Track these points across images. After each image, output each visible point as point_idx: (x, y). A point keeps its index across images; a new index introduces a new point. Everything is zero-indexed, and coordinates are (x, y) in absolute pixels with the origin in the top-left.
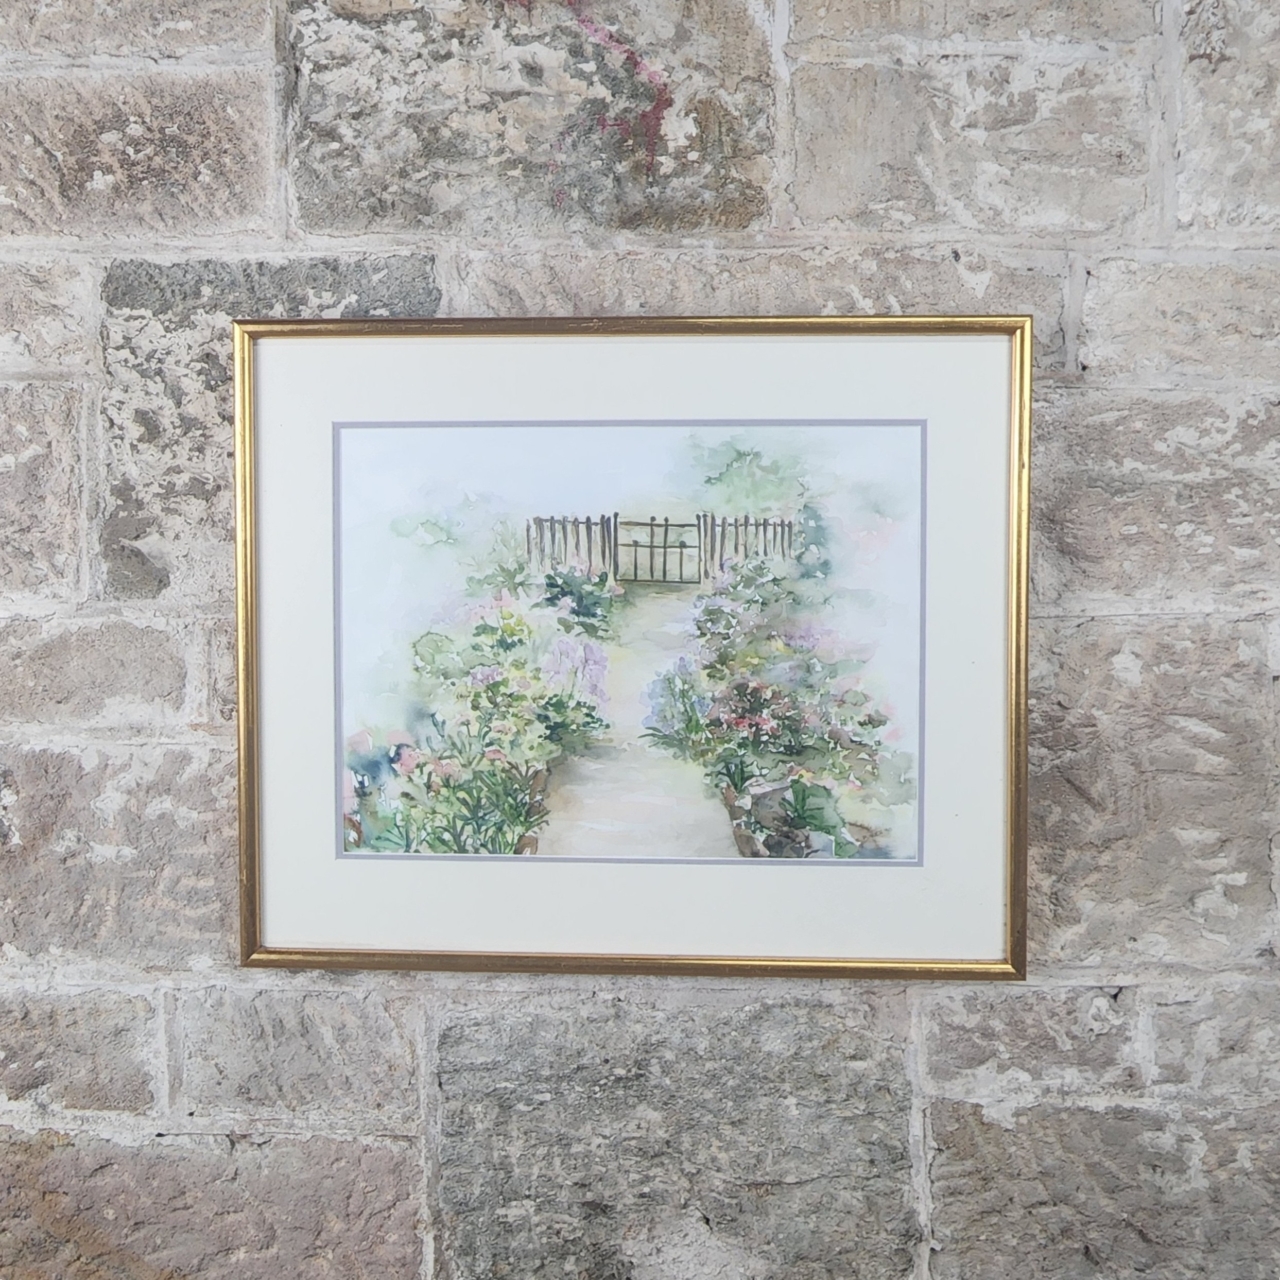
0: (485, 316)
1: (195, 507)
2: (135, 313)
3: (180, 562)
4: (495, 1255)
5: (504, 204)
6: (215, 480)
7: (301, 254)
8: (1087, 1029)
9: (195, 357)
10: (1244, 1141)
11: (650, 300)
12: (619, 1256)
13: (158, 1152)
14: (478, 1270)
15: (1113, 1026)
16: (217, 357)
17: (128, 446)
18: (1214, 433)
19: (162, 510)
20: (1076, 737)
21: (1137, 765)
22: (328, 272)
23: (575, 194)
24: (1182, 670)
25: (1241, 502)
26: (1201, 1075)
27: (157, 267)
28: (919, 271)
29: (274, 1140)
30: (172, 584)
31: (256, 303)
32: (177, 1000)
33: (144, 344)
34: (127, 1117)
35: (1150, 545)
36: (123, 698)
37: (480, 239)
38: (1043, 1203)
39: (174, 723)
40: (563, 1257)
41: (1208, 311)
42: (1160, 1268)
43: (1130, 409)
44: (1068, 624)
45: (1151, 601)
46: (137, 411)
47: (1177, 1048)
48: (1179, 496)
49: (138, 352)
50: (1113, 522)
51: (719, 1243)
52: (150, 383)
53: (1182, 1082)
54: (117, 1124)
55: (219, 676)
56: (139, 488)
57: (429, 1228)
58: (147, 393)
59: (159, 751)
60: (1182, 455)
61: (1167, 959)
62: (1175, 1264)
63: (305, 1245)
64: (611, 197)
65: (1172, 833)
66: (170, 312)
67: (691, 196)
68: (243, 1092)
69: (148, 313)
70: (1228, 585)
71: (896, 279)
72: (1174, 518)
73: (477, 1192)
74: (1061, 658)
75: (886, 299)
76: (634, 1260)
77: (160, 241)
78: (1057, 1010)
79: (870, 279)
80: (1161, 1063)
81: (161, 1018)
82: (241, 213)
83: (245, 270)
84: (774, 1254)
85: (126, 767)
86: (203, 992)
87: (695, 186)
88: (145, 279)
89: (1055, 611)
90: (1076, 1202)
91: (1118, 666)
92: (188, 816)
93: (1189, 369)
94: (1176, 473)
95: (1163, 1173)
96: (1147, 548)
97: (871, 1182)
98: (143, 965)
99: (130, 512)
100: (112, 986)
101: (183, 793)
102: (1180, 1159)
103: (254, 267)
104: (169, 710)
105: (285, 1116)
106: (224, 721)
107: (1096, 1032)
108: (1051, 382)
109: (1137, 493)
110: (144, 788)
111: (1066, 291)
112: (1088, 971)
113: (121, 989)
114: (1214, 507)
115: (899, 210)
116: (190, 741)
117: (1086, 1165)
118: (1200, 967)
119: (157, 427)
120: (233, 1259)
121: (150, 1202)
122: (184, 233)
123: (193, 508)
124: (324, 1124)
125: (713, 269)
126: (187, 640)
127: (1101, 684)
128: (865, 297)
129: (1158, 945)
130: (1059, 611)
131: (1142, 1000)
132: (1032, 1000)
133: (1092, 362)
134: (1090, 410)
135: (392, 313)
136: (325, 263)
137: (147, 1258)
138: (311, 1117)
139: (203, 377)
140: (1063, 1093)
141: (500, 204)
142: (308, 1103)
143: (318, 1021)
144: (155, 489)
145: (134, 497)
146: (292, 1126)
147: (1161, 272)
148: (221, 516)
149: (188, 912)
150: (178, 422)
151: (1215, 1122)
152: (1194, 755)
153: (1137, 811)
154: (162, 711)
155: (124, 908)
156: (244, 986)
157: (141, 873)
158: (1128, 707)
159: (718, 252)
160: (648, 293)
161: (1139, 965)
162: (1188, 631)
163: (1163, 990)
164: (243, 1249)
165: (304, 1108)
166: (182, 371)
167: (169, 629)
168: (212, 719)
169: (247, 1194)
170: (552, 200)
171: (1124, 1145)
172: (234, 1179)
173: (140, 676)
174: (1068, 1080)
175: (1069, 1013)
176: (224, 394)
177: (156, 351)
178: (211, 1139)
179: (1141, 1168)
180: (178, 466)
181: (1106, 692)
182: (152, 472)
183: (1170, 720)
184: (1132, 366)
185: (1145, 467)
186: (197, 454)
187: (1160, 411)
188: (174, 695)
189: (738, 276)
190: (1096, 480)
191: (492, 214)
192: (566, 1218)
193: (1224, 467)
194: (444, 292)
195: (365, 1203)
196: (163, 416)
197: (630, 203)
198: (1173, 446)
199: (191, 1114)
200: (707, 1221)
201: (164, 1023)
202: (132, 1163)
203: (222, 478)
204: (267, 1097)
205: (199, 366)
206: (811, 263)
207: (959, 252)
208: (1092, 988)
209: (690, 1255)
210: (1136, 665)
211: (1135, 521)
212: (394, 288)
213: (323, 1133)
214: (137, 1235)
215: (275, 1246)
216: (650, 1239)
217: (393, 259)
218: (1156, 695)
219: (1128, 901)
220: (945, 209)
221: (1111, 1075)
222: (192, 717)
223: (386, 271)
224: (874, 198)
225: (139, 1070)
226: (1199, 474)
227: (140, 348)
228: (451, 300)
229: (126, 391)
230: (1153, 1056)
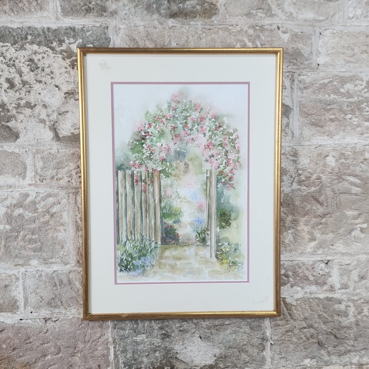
0: (126, 47)
1: (28, 111)
2: (5, 44)
3: (23, 130)
4: (133, 352)
5: (131, 9)
6: (34, 102)
7: (62, 25)
8: (318, 273)
9: (26, 60)
10: (366, 306)
11: (180, 42)
12: (173, 351)
13: (20, 325)
14: (128, 357)
15: (326, 272)
16: (34, 60)
17: (3, 91)
18: (359, 86)
19: (16, 112)
20: (314, 183)
21: (333, 191)
22: (72, 31)
23: (155, 6)
24: (348, 161)
25: (366, 107)
26: (353, 287)
27: (12, 28)
28: (267, 33)
29: (60, 319)
30: (20, 137)
31: (47, 42)
32: (26, 275)
33: (8, 56)
34: (10, 314)
35: (338, 122)
36: (5, 176)
37: (123, 21)
38: (305, 328)
39: (23, 184)
40: (155, 351)
41: (358, 46)
42: (341, 346)
43: (333, 78)
44: (313, 147)
45: (339, 139)
46: (6, 79)
47: (346, 278)
48: (348, 106)
49: (6, 58)
50: (327, 115)
51: (205, 345)
52: (10, 69)
53: (347, 289)
54: (6, 317)
55: (38, 168)
56: (8, 105)
57: (112, 344)
58: (10, 72)
59: (17, 193)
60: (349, 93)
61: (343, 251)
62: (345, 345)
63: (71, 352)
64: (166, 7)
65: (344, 212)
66: (17, 44)
67: (193, 7)
68: (49, 304)
69: (9, 45)
70: (362, 134)
71: (259, 36)
72: (346, 113)
73: (127, 332)
74: (310, 158)
75: (256, 43)
76: (178, 352)
77: (13, 19)
78: (309, 268)
79: (251, 36)
80: (340, 283)
81: (21, 281)
82: (41, 10)
83: (43, 30)
84: (222, 347)
85: (6, 199)
86: (35, 272)
87: (194, 4)
88: (8, 33)
89: (308, 143)
90: (315, 327)
91: (328, 160)
92: (28, 215)
93: (352, 65)
94: (347, 99)
95: (341, 317)
96: (337, 123)
97: (252, 323)
98: (14, 264)
99: (5, 113)
100: (4, 271)
101: (26, 207)
102: (346, 312)
103: (46, 29)
104: (21, 180)
105: (64, 311)
106: (40, 183)
107: (321, 274)
108: (308, 69)
109: (334, 105)
110: (13, 205)
111: (313, 40)
112: (319, 256)
113: (7, 272)
114: (358, 109)
115: (260, 13)
116: (28, 190)
117: (318, 315)
118: (353, 253)
119: (13, 84)
120: (47, 359)
121: (18, 342)
122: (21, 17)
123: (27, 112)
124: (76, 313)
125: (200, 32)
126: (26, 156)
127: (323, 166)
128: (249, 42)
129: (340, 247)
130: (310, 143)
131: (335, 264)
132: (301, 265)
133: (321, 63)
134: (321, 79)
135: (94, 46)
136: (71, 28)
137: (17, 360)
138: (72, 311)
139: (29, 67)
140: (311, 293)
141: (129, 9)
142: (71, 306)
143: (74, 280)
144: (14, 105)
145: (6, 107)
146: (65, 314)
147: (343, 33)
148: (36, 115)
149: (29, 246)
150: (21, 82)
151: (357, 301)
152: (351, 188)
153: (334, 206)
154: (19, 180)
155: (7, 245)
156: (49, 269)
157: (13, 234)
158: (331, 173)
159: (202, 27)
160: (179, 40)
161: (334, 253)
162: (350, 149)
163: (341, 261)
164: (50, 355)
165: (70, 308)
166: (21, 65)
167: (20, 152)
168: (36, 182)
169: (51, 337)
170: (147, 8)
171: (329, 309)
172: (46, 332)
173: (11, 168)
174: (312, 289)
175: (313, 268)
176: (37, 73)
177: (12, 58)
178: (38, 320)
179: (334, 315)
180: (21, 97)
181: (324, 168)
182: (13, 100)
183: (344, 177)
184: (334, 64)
185: (338, 97)
186: (28, 93)
187: (342, 79)
188: (22, 174)
189: (209, 34)
190: (322, 101)
191: (127, 13)
192: (156, 339)
193: (362, 96)
194: (111, 39)
195: (91, 337)
196: (15, 80)
197: (173, 9)
198: (346, 90)
199: (31, 312)
200: (201, 338)
201: (22, 283)
202: (11, 329)
203: (37, 102)
204: (57, 305)
205: (28, 63)
206: (232, 30)
207: (280, 27)
208: (320, 261)
209: (196, 349)
210: (333, 160)
211: (334, 114)
212: (94, 38)
213: (76, 316)
214: (14, 353)
215: (61, 354)
216: (183, 344)
217: (94, 27)
218: (339, 169)
219: (331, 234)
220: (275, 12)
221: (326, 287)
222: (29, 182)
223: (91, 31)
224: (252, 9)
225: (13, 299)
226: (354, 99)
227: (6, 56)
228: (114, 42)
229: (2, 71)
230: (338, 281)
